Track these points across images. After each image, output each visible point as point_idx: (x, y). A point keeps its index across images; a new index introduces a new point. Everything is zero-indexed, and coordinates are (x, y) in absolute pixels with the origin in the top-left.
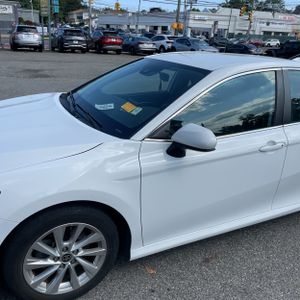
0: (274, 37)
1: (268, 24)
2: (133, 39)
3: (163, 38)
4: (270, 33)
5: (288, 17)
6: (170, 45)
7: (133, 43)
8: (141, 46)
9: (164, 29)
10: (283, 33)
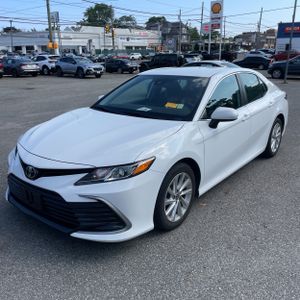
0: (136, 51)
1: (128, 39)
2: (13, 61)
3: (44, 58)
4: (131, 47)
5: (142, 32)
6: (54, 65)
7: (14, 65)
8: (24, 67)
9: (30, 48)
10: (142, 47)
